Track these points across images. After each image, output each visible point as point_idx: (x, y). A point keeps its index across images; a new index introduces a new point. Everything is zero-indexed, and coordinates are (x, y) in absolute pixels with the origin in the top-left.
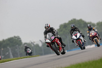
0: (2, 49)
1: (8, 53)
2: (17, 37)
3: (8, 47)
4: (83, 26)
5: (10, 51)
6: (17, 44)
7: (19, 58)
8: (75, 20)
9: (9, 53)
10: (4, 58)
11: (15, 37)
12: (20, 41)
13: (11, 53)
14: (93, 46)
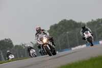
4: (73, 26)
6: (8, 46)
8: (65, 20)
12: (12, 43)
14: (84, 46)
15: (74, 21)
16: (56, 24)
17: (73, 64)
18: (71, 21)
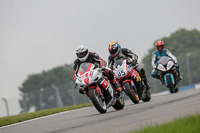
0: (42, 90)
1: (52, 98)
3: (53, 86)
5: (57, 93)
7: (74, 106)
9: (55, 97)
10: (45, 108)
11: (66, 66)
13: (59, 98)
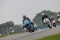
0: (3, 29)
2: (11, 22)
3: (6, 28)
4: (50, 14)
6: (11, 26)
9: (7, 31)
10: (4, 34)
12: (13, 24)
15: (50, 11)
16: (39, 13)
17: (50, 36)
18: (49, 11)
